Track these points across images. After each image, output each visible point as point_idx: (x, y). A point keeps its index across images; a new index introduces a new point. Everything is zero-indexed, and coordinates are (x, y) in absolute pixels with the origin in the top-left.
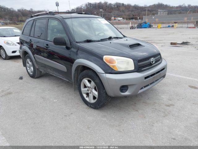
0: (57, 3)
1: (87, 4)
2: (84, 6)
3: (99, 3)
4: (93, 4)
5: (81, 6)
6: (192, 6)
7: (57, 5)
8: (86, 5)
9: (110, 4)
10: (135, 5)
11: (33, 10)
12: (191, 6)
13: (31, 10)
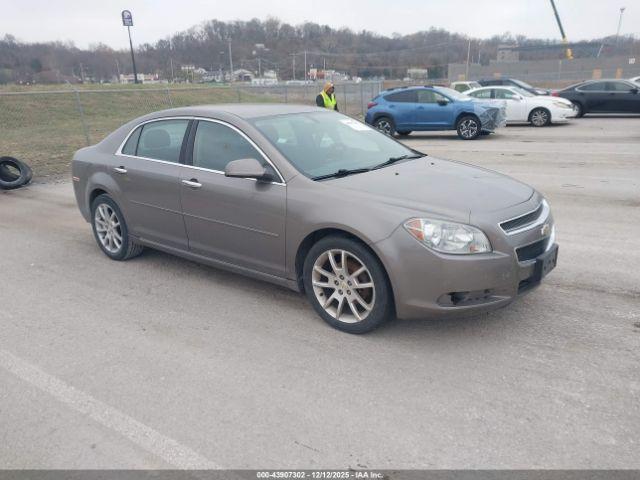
0: (126, 14)
1: (211, 25)
2: (199, 30)
3: (249, 24)
4: (230, 26)
5: (191, 31)
6: (529, 41)
7: (127, 20)
8: (208, 28)
9: (286, 28)
10: (364, 31)
11: (15, 42)
12: (524, 40)
13: (7, 41)
